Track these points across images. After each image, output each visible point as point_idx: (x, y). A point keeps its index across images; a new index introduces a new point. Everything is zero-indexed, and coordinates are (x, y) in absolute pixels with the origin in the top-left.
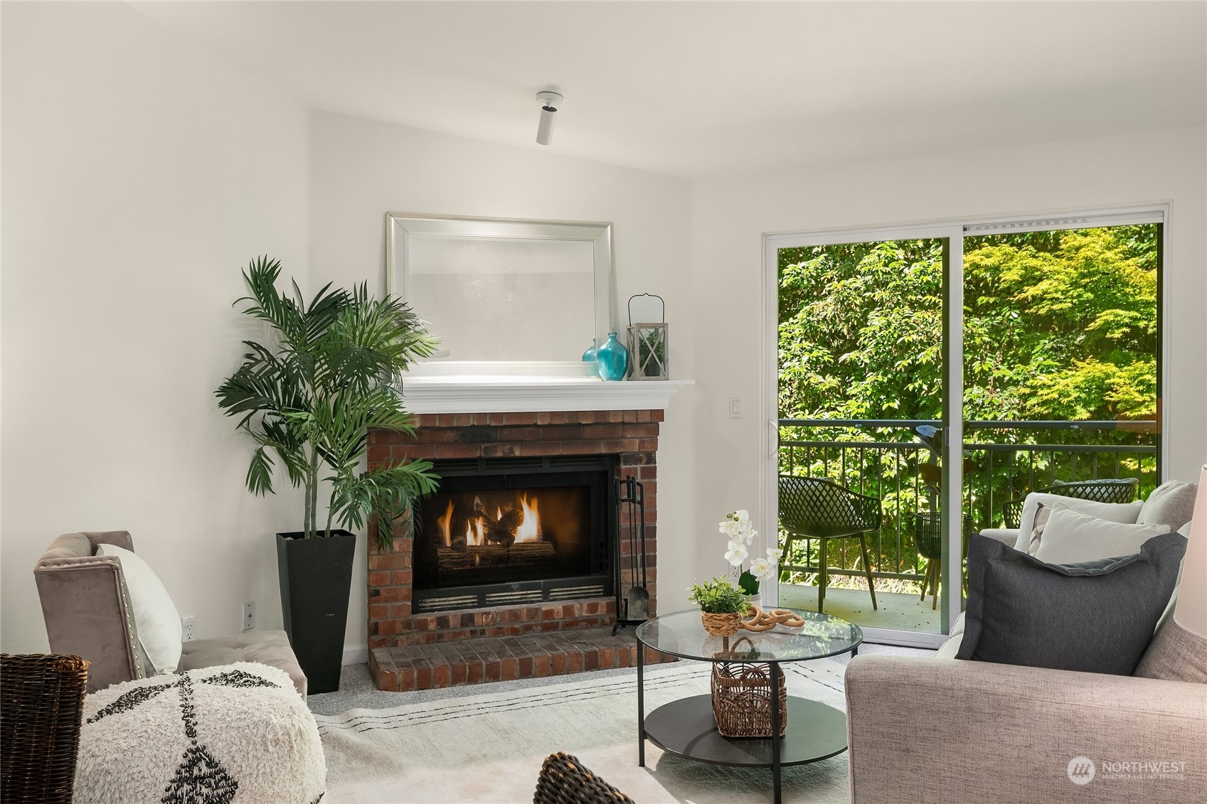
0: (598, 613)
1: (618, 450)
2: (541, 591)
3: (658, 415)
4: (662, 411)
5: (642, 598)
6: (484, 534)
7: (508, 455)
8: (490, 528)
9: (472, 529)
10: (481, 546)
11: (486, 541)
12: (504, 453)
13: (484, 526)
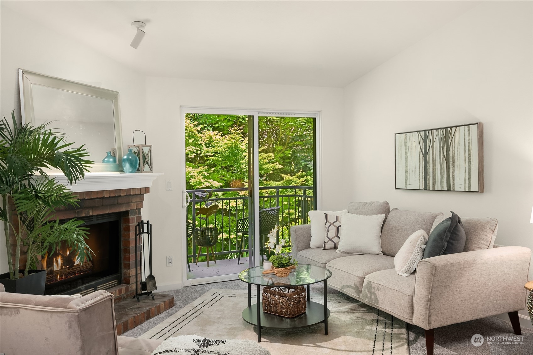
0: (122, 294)
1: (129, 209)
2: (93, 289)
3: (147, 190)
4: (149, 188)
5: (152, 280)
6: (61, 263)
7: (87, 215)
8: (64, 260)
9: (56, 262)
10: (60, 270)
11: (62, 267)
12: (85, 214)
13: (61, 259)
